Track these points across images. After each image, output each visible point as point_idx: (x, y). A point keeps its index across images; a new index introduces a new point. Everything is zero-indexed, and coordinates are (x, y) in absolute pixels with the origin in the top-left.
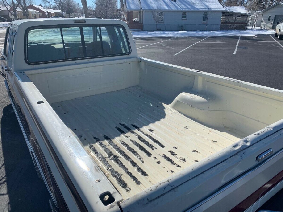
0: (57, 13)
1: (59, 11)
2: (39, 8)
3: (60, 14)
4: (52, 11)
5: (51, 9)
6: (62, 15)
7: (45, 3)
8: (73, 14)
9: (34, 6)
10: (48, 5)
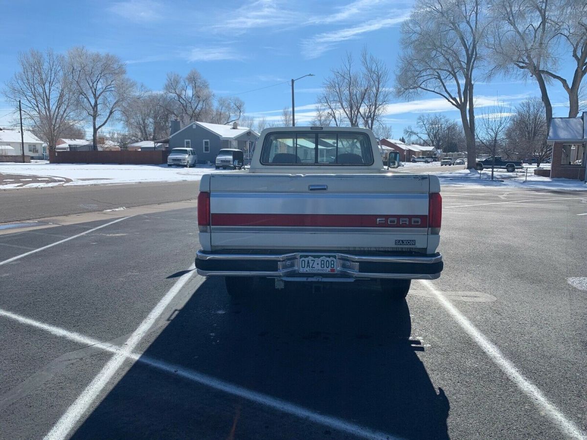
0: (427, 151)
1: (431, 148)
2: (396, 143)
3: (432, 153)
4: (417, 148)
5: (416, 146)
6: (435, 155)
7: (410, 135)
8: (456, 153)
9: (388, 140)
10: (414, 138)
